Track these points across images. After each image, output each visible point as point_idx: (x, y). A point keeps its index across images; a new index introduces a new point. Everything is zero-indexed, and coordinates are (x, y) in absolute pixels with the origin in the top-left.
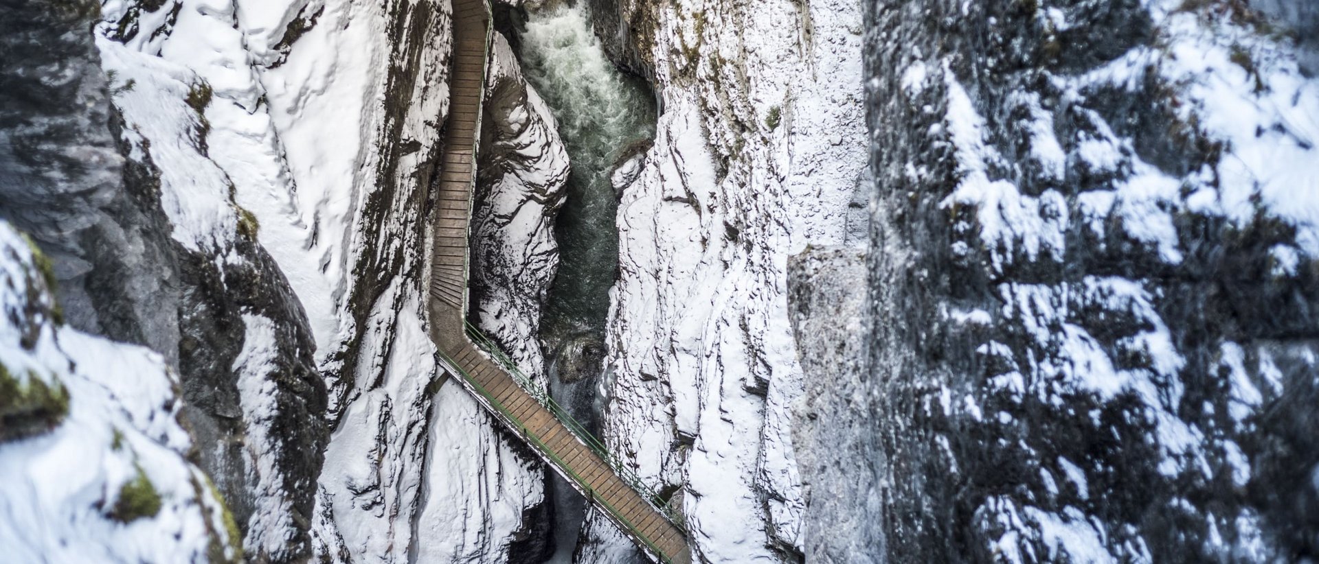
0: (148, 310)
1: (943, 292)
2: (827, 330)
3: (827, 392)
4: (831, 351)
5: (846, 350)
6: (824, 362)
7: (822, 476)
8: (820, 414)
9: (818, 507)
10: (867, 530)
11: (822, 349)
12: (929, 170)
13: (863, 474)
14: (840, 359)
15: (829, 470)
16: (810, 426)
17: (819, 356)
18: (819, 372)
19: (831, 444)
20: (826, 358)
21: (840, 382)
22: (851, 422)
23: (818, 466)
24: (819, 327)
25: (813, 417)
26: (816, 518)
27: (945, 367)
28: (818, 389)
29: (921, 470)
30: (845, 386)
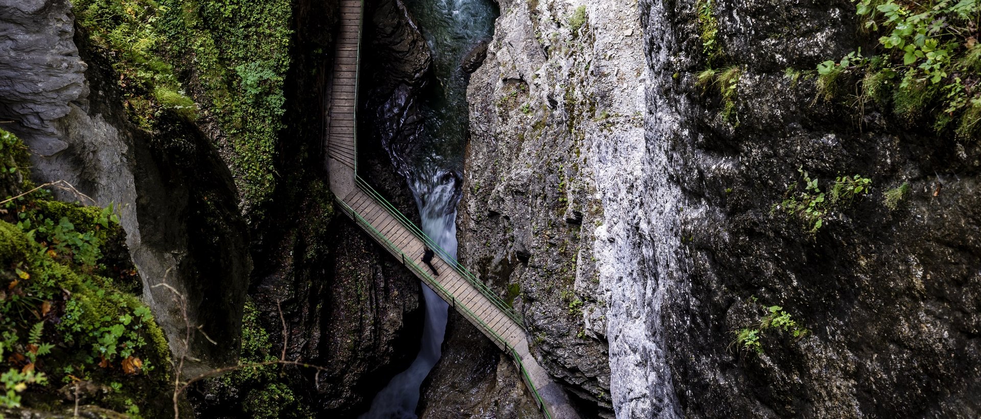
0: (111, 176)
1: (700, 146)
2: (619, 175)
3: (621, 222)
4: (623, 193)
5: (634, 190)
6: (618, 199)
7: (620, 284)
8: (617, 238)
9: (617, 308)
10: (653, 323)
11: (617, 190)
12: (687, 56)
13: (649, 282)
14: (630, 197)
15: (625, 280)
16: (610, 247)
17: (615, 195)
18: (615, 207)
19: (625, 260)
20: (620, 196)
21: (631, 214)
22: (640, 243)
23: (617, 276)
24: (614, 174)
25: (612, 241)
26: (616, 315)
27: (703, 202)
28: (615, 219)
29: (688, 279)
30: (634, 217)
